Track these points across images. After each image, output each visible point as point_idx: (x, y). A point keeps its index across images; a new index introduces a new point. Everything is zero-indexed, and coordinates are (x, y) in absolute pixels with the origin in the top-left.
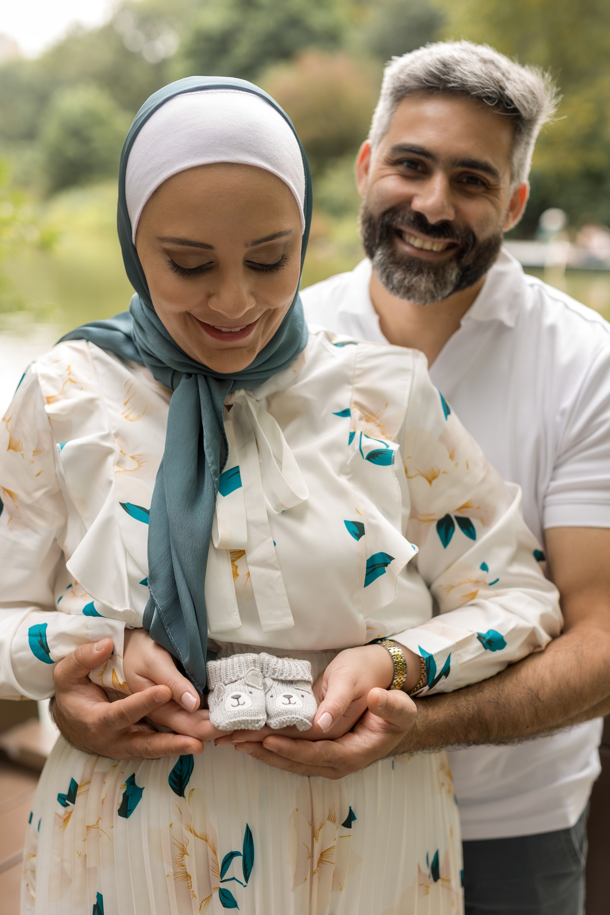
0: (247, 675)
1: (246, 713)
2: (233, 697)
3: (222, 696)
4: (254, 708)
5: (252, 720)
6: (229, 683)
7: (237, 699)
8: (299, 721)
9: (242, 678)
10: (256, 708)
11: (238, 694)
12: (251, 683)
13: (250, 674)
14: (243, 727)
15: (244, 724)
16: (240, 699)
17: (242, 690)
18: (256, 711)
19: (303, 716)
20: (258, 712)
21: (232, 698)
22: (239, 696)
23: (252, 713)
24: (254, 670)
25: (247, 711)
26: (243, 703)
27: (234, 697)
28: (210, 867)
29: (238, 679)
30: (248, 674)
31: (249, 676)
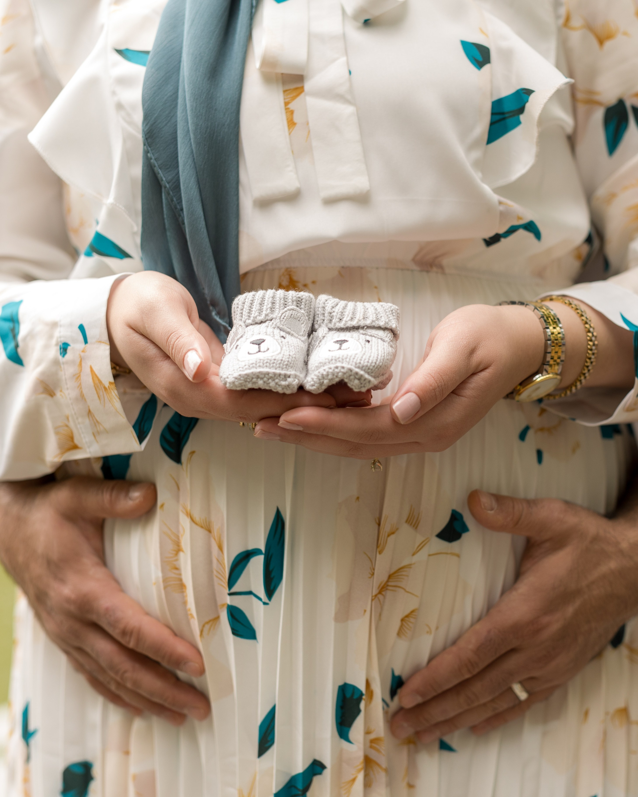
0: (281, 316)
1: (267, 362)
2: (252, 342)
3: (238, 340)
4: (283, 357)
5: (275, 374)
6: (251, 325)
7: (259, 344)
8: (347, 372)
9: (274, 319)
10: (285, 359)
11: (262, 338)
12: (286, 328)
13: (286, 315)
14: (260, 384)
15: (262, 379)
16: (262, 345)
17: (268, 333)
18: (284, 362)
19: (354, 364)
20: (287, 365)
21: (252, 344)
22: (261, 341)
23: (276, 365)
24: (295, 311)
25: (269, 361)
26: (266, 349)
27: (254, 342)
28: (215, 573)
29: (265, 320)
30: (283, 315)
31: (285, 318)
